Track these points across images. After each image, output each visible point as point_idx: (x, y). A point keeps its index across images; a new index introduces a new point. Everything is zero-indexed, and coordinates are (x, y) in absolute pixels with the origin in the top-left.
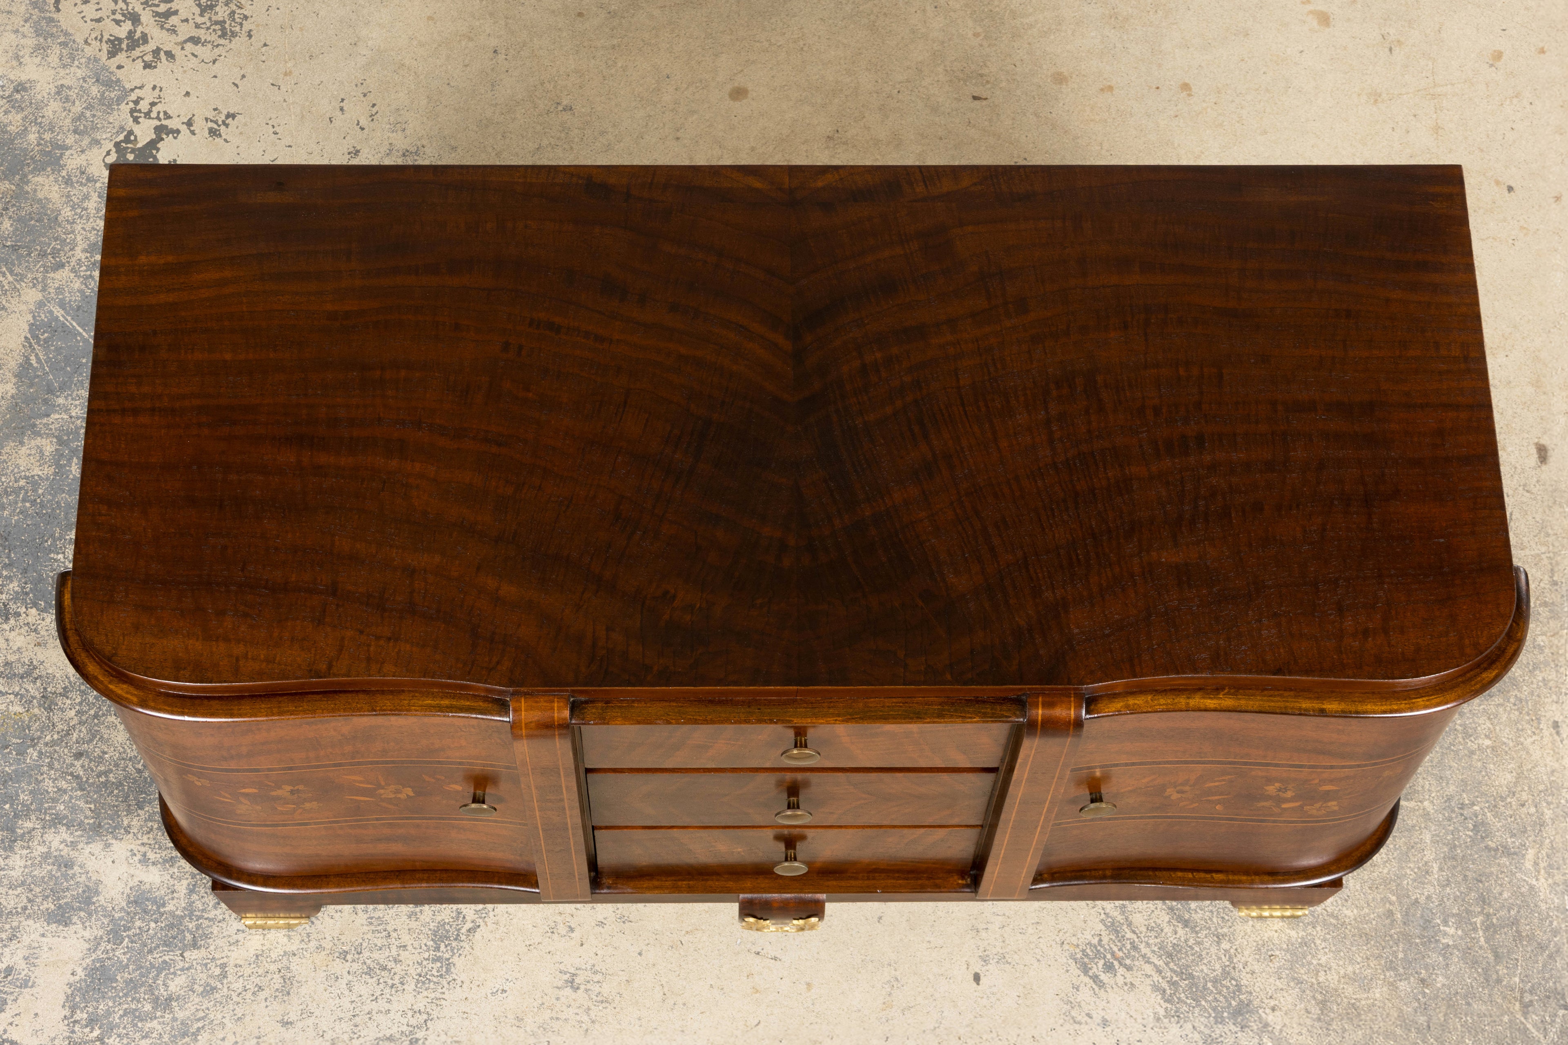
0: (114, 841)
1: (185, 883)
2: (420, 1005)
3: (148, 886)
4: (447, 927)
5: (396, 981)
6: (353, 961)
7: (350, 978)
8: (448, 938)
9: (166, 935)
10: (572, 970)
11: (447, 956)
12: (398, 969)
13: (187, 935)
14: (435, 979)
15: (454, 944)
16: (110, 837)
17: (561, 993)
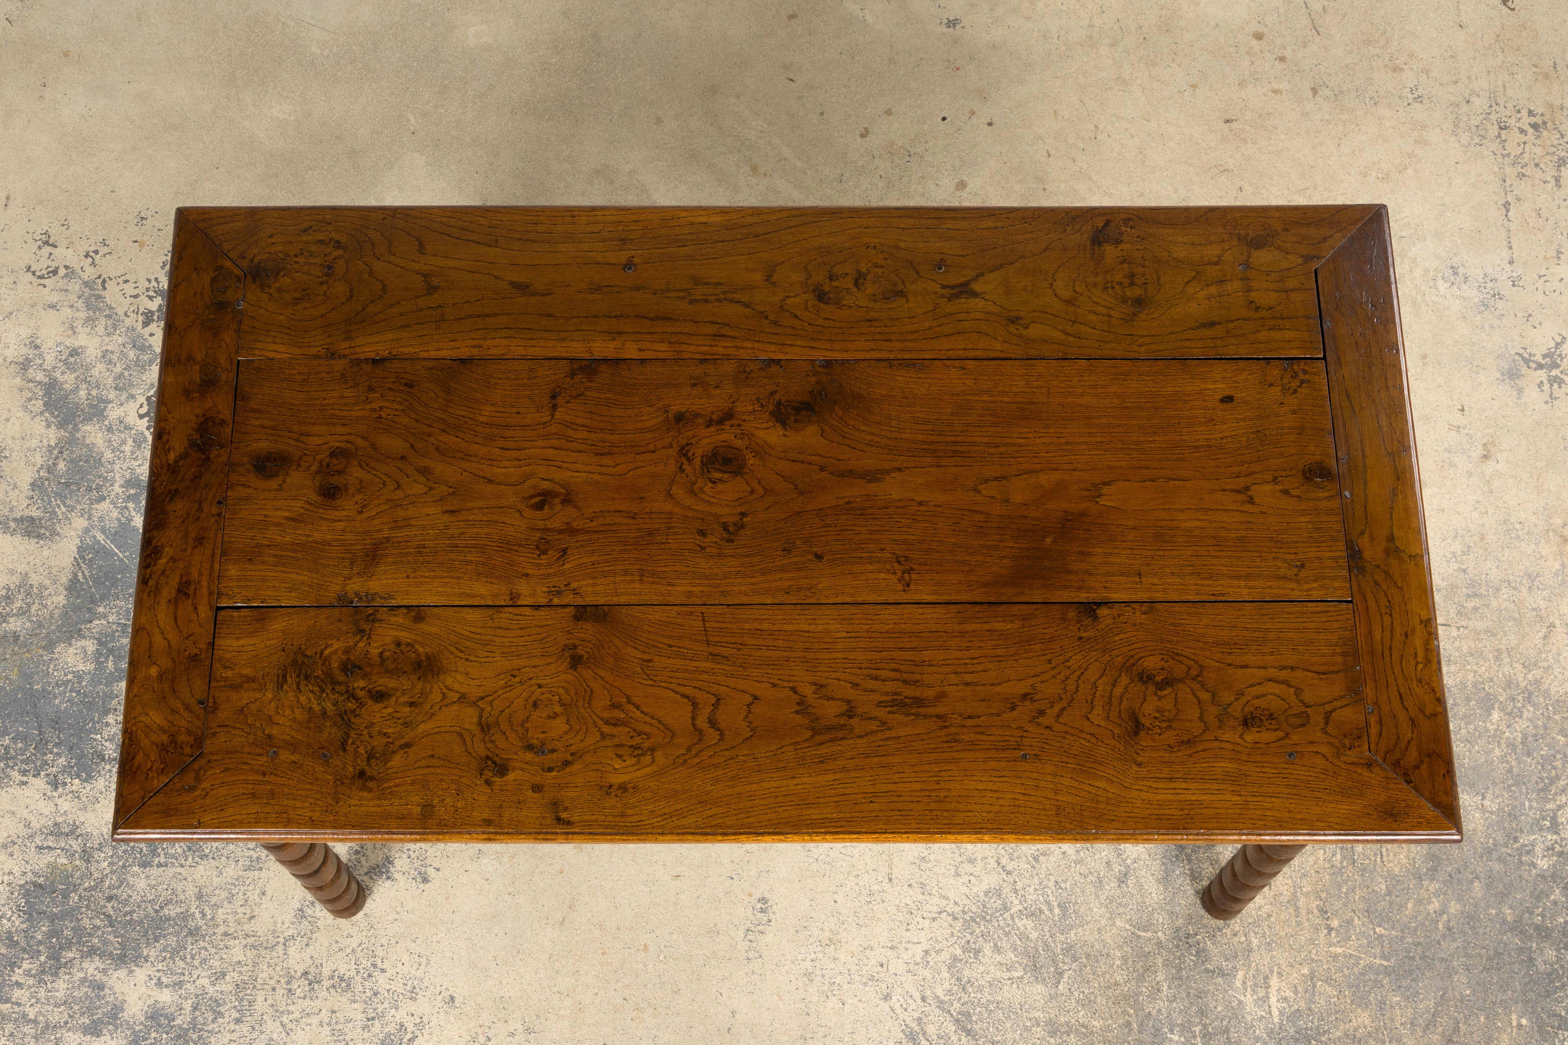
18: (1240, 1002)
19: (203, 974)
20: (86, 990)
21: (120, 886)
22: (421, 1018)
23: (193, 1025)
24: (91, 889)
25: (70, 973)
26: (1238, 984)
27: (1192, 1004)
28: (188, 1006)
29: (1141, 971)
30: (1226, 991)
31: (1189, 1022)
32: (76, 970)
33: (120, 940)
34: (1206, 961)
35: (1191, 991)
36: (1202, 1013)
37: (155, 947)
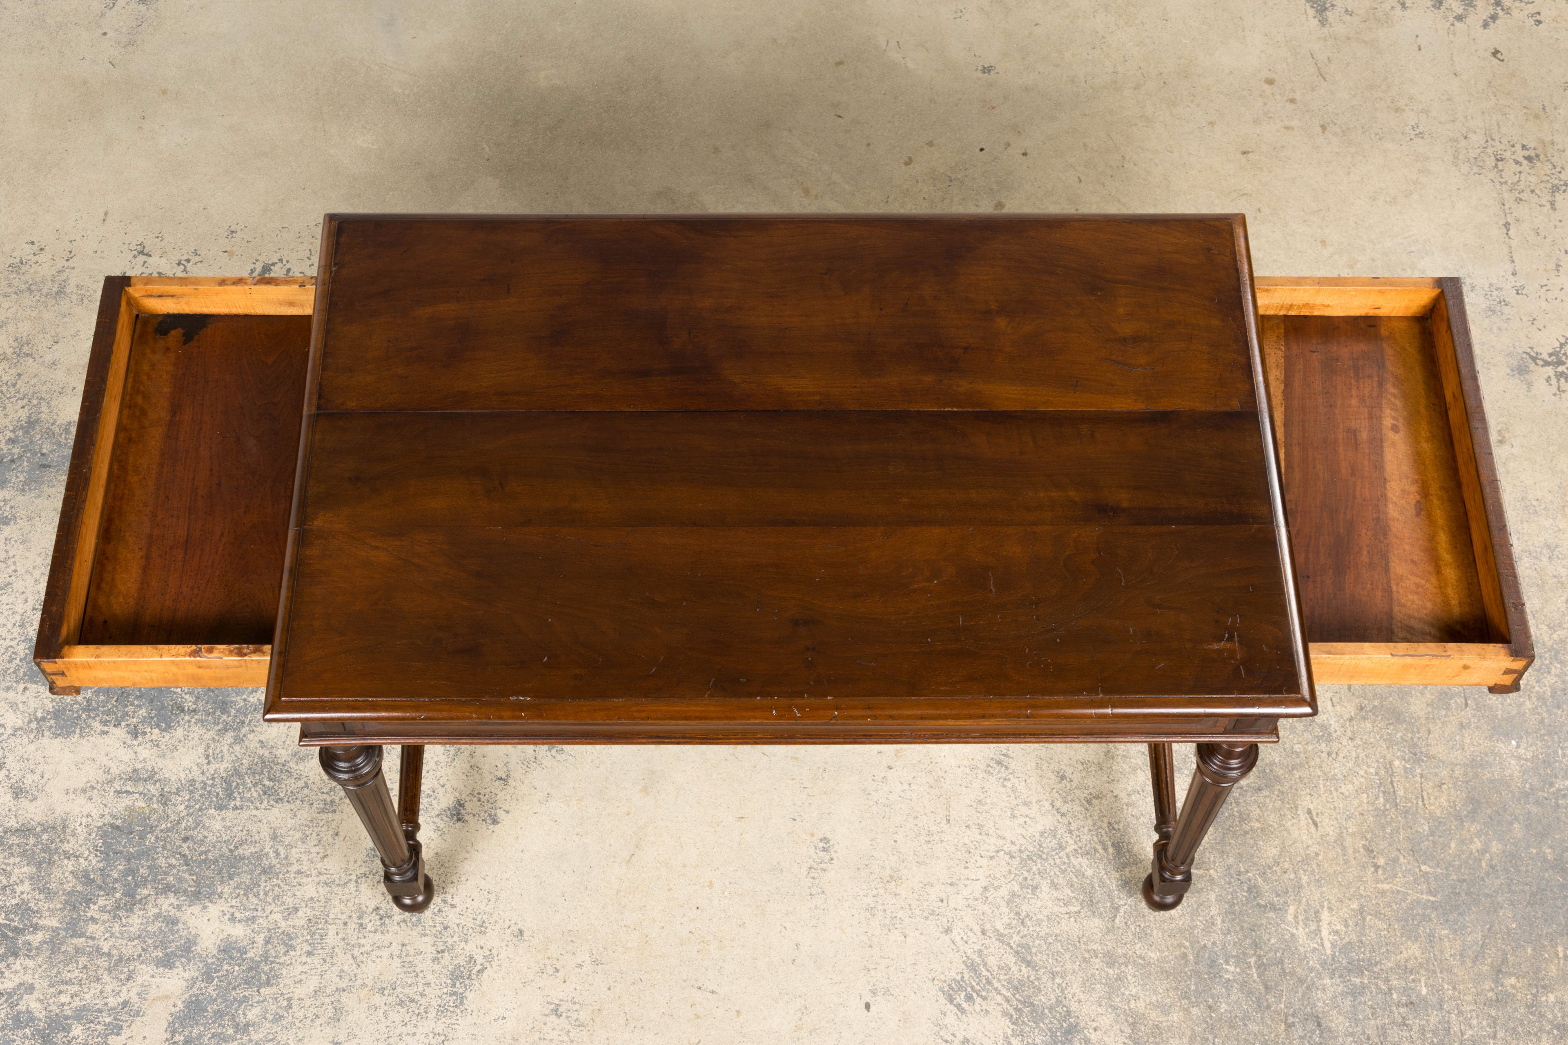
18: (1293, 935)
19: (276, 910)
20: (160, 925)
21: (196, 828)
22: (490, 950)
23: (266, 957)
24: (168, 830)
25: (145, 909)
26: (1290, 918)
27: (1246, 937)
28: (260, 939)
29: (1195, 906)
30: (1278, 925)
31: (1244, 953)
32: (150, 906)
33: (195, 878)
34: (1258, 896)
35: (1245, 925)
36: (1256, 945)
37: (229, 884)
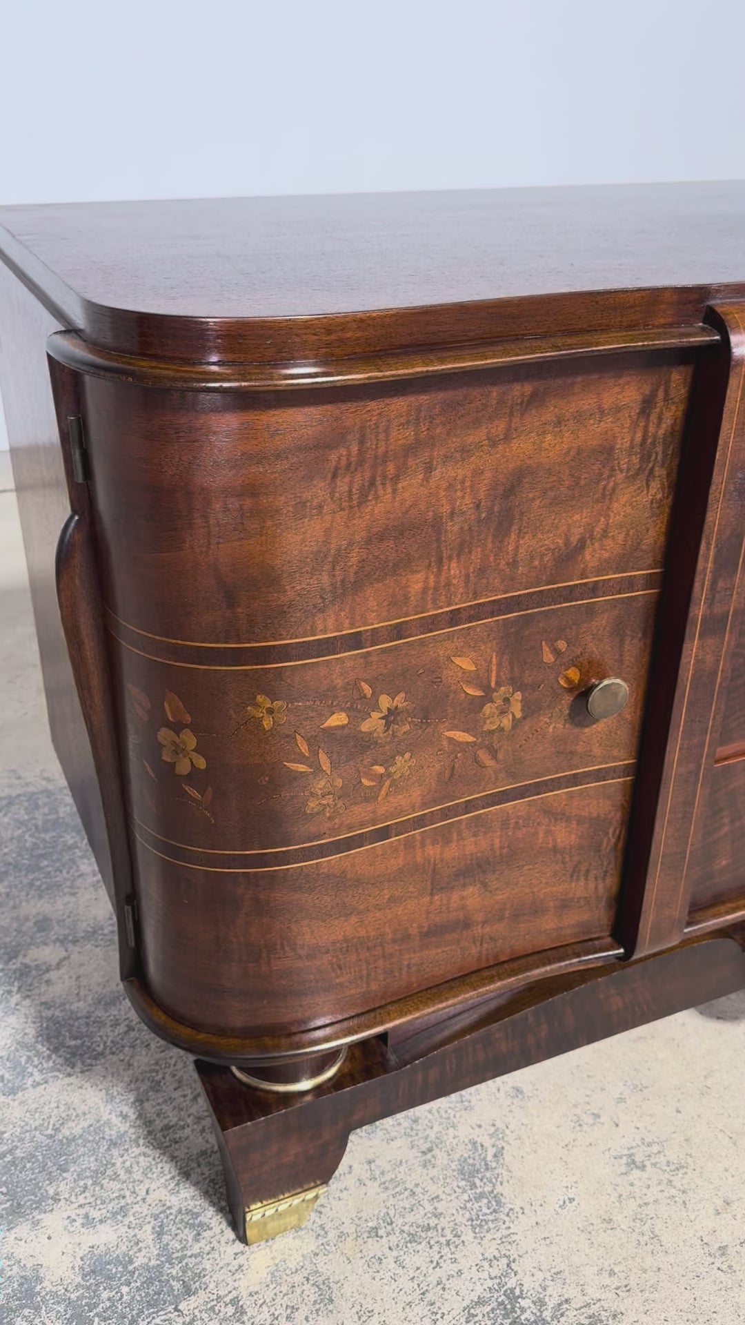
0: (43, 1216)
1: (148, 1228)
2: (491, 1251)
3: (103, 1248)
4: (471, 1161)
5: (450, 1236)
6: (388, 1234)
7: (395, 1253)
8: (478, 1171)
9: (147, 1294)
10: (626, 1152)
11: (488, 1188)
12: (443, 1222)
13: (174, 1283)
14: (491, 1218)
15: (488, 1174)
16: (35, 1213)
17: (631, 1177)
